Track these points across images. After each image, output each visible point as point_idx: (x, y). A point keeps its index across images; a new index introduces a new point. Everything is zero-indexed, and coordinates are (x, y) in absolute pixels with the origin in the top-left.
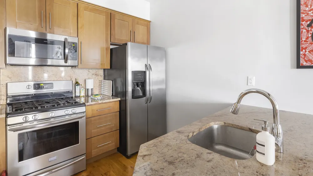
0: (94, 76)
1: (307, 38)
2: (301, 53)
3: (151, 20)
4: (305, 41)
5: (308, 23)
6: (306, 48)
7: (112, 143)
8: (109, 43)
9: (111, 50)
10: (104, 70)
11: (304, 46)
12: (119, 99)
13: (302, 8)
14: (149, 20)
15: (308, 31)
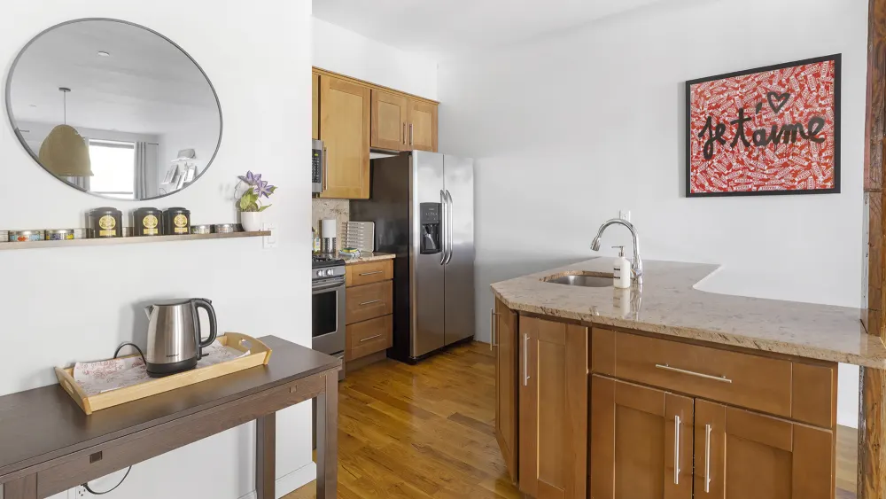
0: (334, 214)
1: (698, 154)
2: (692, 174)
3: (439, 101)
4: (696, 157)
5: (700, 131)
6: (697, 168)
7: (382, 337)
8: (369, 148)
9: (372, 161)
10: (352, 202)
11: (695, 164)
12: (394, 256)
13: (693, 108)
14: (435, 100)
15: (699, 143)
